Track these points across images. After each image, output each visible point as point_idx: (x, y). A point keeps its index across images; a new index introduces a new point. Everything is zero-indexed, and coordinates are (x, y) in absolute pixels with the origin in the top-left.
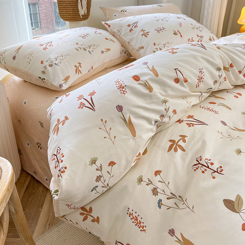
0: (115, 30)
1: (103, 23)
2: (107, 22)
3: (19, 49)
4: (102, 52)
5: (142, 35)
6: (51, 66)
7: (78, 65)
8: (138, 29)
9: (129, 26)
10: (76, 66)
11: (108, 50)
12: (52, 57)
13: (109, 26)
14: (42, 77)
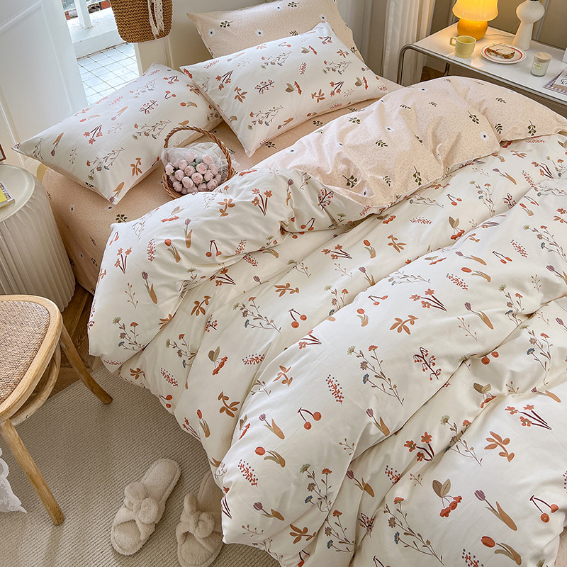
0: (199, 84)
2: (187, 70)
3: (58, 139)
5: (236, 98)
6: (99, 169)
7: (135, 162)
8: (230, 87)
9: (219, 78)
10: (132, 165)
13: (191, 75)
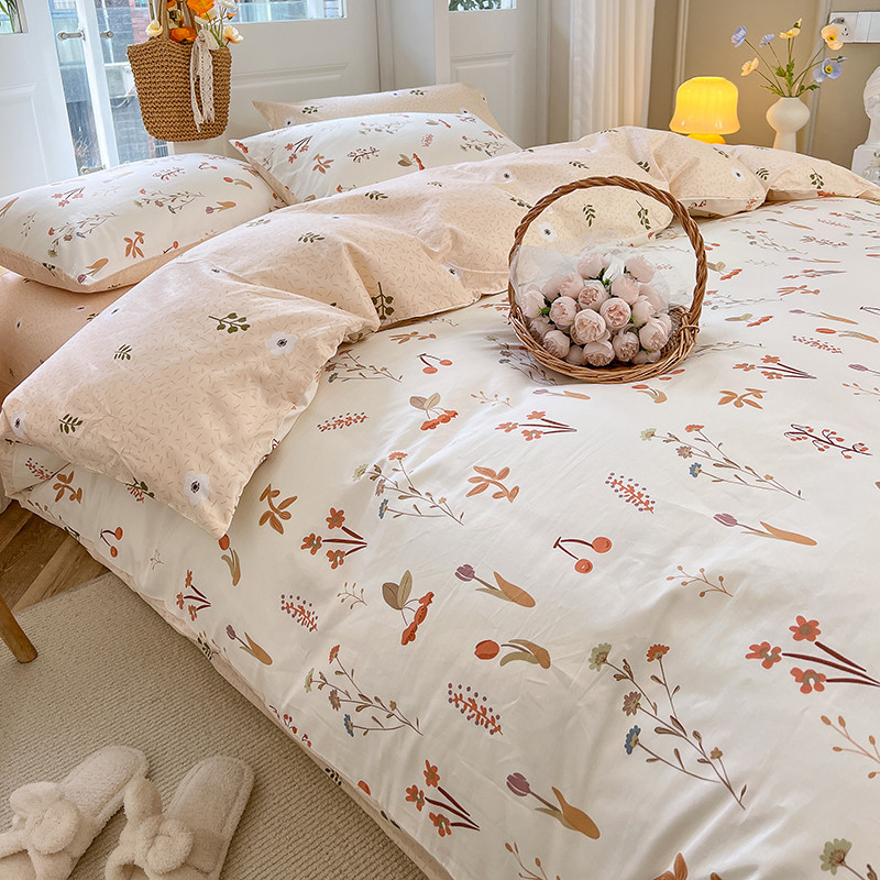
0: (259, 159)
1: (233, 142)
2: (240, 141)
3: (9, 205)
4: (210, 210)
5: (315, 169)
6: (68, 238)
7: (134, 237)
9: (289, 147)
10: (127, 240)
11: (230, 205)
12: (75, 220)
13: (246, 149)
14: (50, 263)
